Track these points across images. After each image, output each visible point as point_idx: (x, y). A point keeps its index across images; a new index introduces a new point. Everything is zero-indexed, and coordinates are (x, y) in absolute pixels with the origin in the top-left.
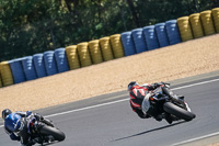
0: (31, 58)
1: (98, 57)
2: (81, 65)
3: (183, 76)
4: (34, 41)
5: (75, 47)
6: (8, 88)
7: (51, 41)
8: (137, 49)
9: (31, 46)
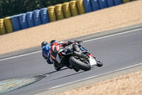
0: (25, 14)
1: (68, 14)
2: (57, 19)
3: (123, 26)
4: (27, 4)
5: (53, 7)
6: (10, 34)
7: (38, 3)
8: (94, 8)
9: (25, 7)
